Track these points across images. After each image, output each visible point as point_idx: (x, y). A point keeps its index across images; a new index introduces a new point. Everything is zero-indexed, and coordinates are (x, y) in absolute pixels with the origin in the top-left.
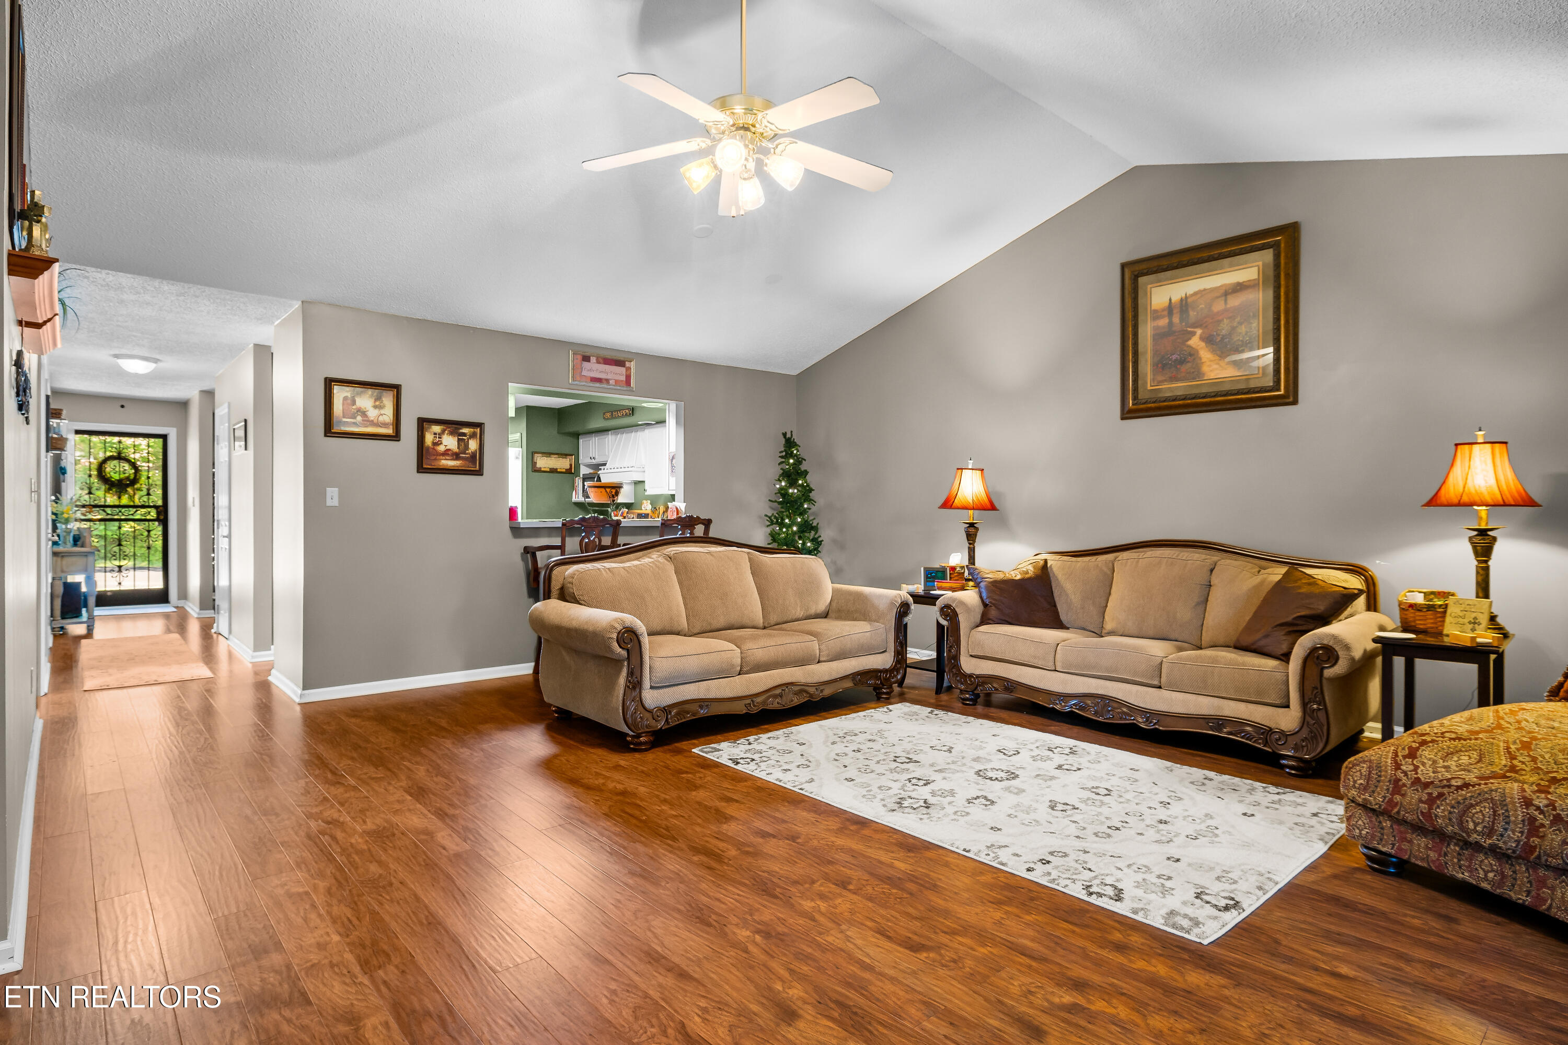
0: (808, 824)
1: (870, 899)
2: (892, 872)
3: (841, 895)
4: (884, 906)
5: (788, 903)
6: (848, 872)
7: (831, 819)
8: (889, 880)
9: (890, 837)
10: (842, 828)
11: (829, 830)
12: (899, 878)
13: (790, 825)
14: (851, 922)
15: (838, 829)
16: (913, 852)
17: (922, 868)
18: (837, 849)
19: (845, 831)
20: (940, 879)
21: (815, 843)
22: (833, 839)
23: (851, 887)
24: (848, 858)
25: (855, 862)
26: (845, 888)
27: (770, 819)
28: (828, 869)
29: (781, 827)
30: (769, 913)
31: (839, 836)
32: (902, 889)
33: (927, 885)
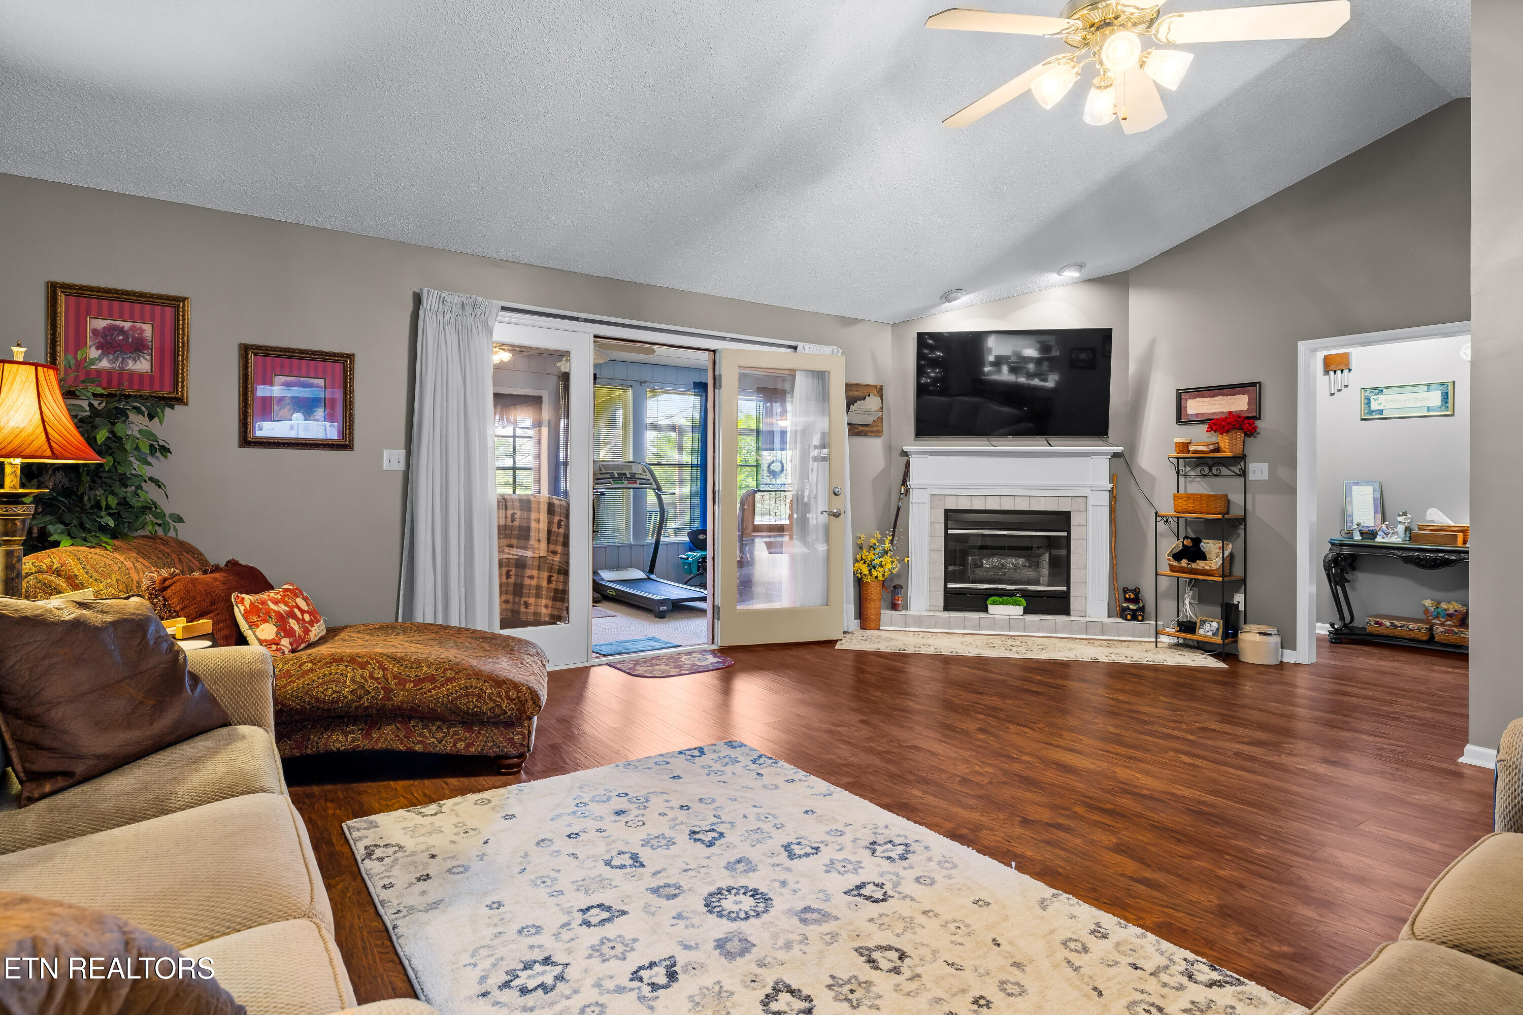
0: (1018, 838)
1: (942, 771)
2: (925, 787)
3: (965, 774)
4: (931, 766)
5: (1006, 772)
6: (962, 789)
7: (993, 844)
8: (926, 782)
9: (924, 819)
10: (976, 831)
11: (992, 829)
12: (918, 782)
13: (1039, 838)
14: (956, 759)
15: (981, 829)
16: (903, 803)
17: (897, 790)
18: (977, 808)
19: (972, 827)
20: (885, 781)
21: (1001, 816)
22: (983, 819)
23: (958, 779)
24: (964, 800)
25: (957, 796)
26: (963, 778)
27: (1067, 847)
28: (981, 792)
29: (1046, 836)
30: (1016, 767)
31: (978, 822)
32: (918, 776)
33: (897, 777)
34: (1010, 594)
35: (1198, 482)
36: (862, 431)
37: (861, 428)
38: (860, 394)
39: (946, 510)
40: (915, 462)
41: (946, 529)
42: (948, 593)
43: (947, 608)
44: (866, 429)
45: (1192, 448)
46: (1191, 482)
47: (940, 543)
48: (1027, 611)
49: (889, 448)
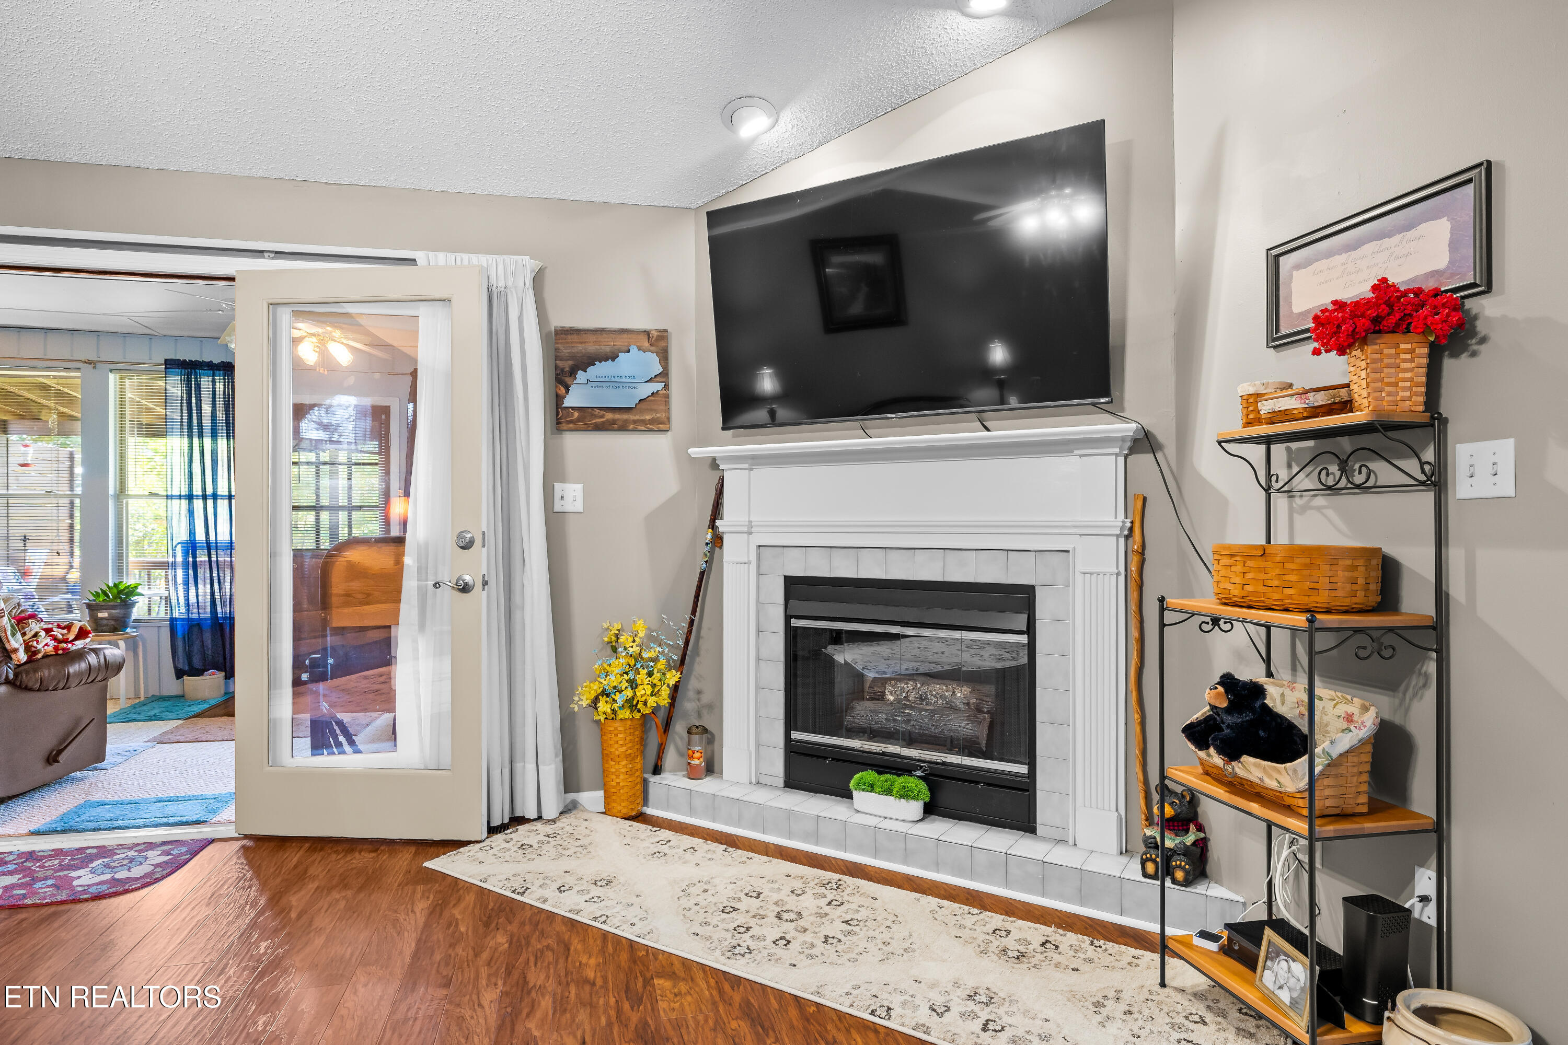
34: (900, 767)
35: (1319, 509)
36: (614, 422)
37: (609, 416)
38: (606, 349)
39: (787, 578)
40: (734, 481)
41: (788, 618)
42: (793, 751)
43: (792, 782)
44: (625, 416)
45: (1265, 407)
46: (1304, 509)
47: (776, 645)
48: (930, 810)
49: (681, 455)
